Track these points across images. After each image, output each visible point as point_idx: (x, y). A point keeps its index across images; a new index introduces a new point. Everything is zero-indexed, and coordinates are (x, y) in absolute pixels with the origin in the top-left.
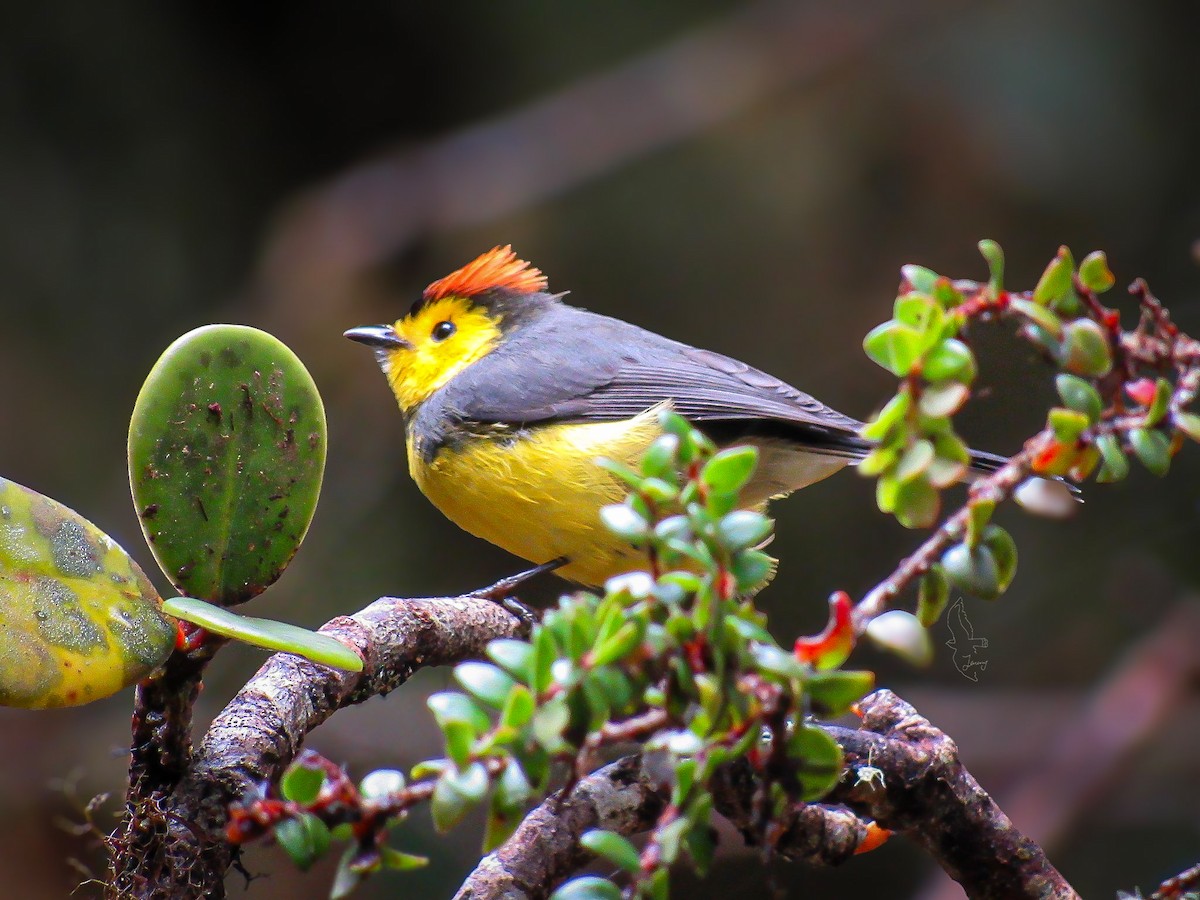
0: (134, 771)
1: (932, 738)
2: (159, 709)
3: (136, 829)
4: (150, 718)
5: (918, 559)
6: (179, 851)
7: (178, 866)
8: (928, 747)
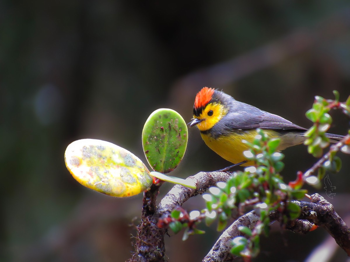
0: (143, 211)
1: (328, 204)
2: (149, 197)
3: (143, 225)
4: (147, 199)
5: (318, 164)
6: (154, 230)
7: (153, 234)
8: (327, 207)
